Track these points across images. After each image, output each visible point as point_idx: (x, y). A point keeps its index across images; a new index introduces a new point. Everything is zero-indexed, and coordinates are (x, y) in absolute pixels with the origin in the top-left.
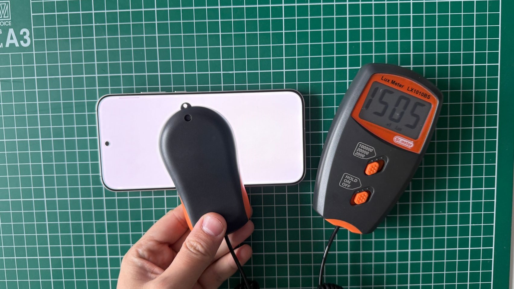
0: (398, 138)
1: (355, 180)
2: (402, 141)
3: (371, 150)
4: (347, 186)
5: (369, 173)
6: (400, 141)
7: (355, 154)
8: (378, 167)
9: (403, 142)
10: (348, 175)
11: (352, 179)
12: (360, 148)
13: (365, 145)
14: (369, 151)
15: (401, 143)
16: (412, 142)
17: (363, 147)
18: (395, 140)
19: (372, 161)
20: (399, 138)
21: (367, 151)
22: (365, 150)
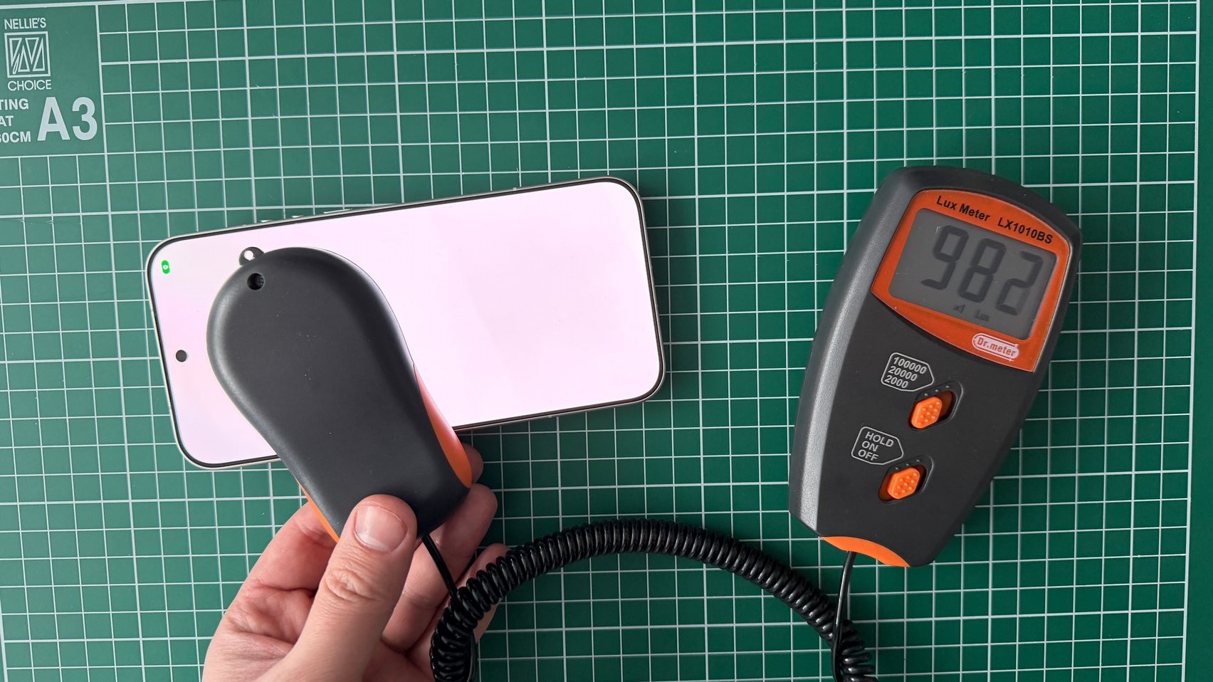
0: (982, 339)
1: (888, 443)
2: (992, 344)
3: (922, 370)
4: (871, 458)
5: (919, 424)
6: (988, 345)
7: (886, 381)
8: (940, 407)
9: (994, 346)
10: (871, 432)
11: (881, 440)
12: (897, 366)
13: (906, 359)
14: (918, 373)
15: (991, 350)
16: (1016, 345)
17: (903, 363)
18: (976, 343)
19: (926, 395)
20: (986, 339)
21: (913, 372)
22: (908, 370)
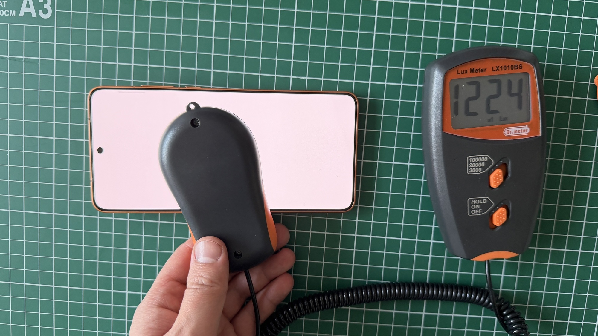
0: (508, 130)
1: (483, 201)
2: (514, 131)
3: (486, 159)
4: (478, 212)
5: (495, 186)
6: (512, 132)
7: (470, 172)
8: (502, 174)
9: (516, 131)
10: (473, 200)
11: (480, 202)
12: (472, 163)
13: (475, 157)
14: (484, 162)
15: (515, 134)
16: (526, 126)
17: (475, 160)
18: (506, 134)
19: (492, 170)
20: (510, 130)
21: (481, 162)
22: (478, 162)
